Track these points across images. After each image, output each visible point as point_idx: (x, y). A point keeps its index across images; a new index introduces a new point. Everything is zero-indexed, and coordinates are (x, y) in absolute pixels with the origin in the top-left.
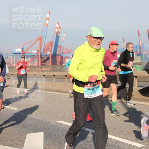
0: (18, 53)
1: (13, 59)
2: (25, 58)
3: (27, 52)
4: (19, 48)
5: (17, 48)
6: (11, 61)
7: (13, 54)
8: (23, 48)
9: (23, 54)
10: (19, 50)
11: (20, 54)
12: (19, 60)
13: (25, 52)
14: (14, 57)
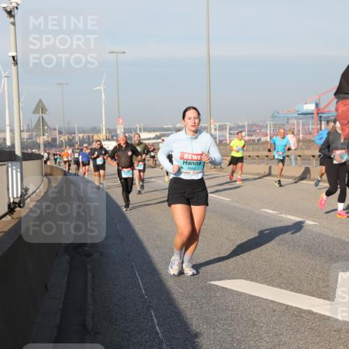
0: (309, 112)
1: (298, 125)
2: (323, 122)
3: (326, 110)
4: (310, 103)
5: (306, 103)
8: (317, 102)
9: (318, 113)
10: (311, 107)
11: (313, 114)
12: (311, 127)
13: (321, 111)
14: (301, 121)
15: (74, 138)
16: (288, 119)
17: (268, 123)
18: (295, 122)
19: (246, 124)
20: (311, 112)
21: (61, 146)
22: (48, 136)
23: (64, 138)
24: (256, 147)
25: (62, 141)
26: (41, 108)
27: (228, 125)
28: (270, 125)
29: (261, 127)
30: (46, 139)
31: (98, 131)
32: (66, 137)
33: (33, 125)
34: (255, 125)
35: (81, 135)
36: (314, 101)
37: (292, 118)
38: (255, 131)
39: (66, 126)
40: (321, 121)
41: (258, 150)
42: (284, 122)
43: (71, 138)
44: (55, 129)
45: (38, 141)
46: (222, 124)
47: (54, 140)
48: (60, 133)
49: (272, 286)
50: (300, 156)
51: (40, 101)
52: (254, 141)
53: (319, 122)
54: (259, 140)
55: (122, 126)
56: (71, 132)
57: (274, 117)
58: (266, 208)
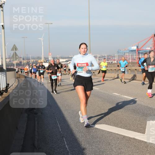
0: (134, 50)
1: (129, 55)
2: (140, 55)
3: (141, 49)
4: (134, 46)
5: (132, 46)
6: (127, 58)
7: (129, 51)
8: (138, 46)
9: (138, 51)
10: (135, 48)
11: (135, 51)
12: (135, 57)
13: (139, 50)
14: (130, 54)
15: (29, 61)
16: (125, 53)
17: (116, 55)
18: (128, 54)
19: (106, 55)
20: (135, 50)
21: (24, 65)
22: (18, 61)
23: (25, 62)
24: (110, 65)
25: (24, 63)
26: (15, 48)
27: (98, 56)
28: (117, 56)
29: (113, 57)
30: (17, 62)
31: (40, 58)
32: (26, 61)
33: (11, 56)
34: (110, 56)
35: (33, 60)
36: (136, 45)
37: (126, 53)
38: (110, 58)
39: (26, 56)
40: (139, 54)
41: (111, 67)
42: (123, 55)
43: (28, 61)
44: (21, 58)
45: (13, 63)
46: (95, 55)
47: (21, 62)
48: (23, 59)
49: (118, 127)
50: (130, 70)
51: (14, 45)
52: (109, 63)
53: (138, 55)
54: (111, 63)
55: (51, 56)
56: (28, 59)
57: (118, 52)
58: (115, 93)
